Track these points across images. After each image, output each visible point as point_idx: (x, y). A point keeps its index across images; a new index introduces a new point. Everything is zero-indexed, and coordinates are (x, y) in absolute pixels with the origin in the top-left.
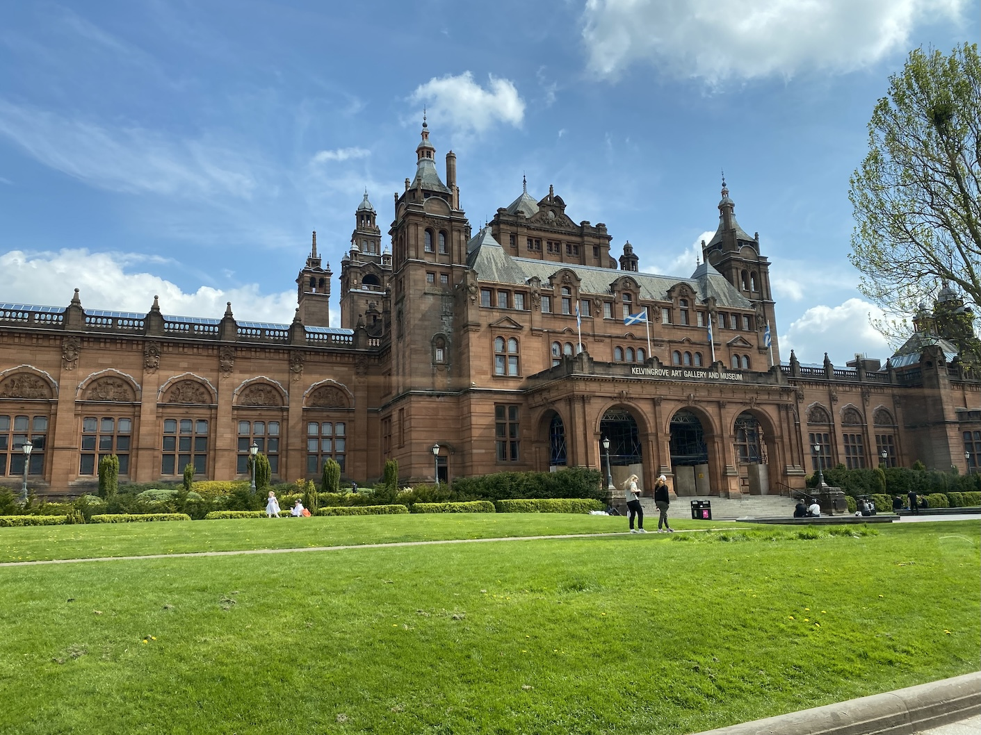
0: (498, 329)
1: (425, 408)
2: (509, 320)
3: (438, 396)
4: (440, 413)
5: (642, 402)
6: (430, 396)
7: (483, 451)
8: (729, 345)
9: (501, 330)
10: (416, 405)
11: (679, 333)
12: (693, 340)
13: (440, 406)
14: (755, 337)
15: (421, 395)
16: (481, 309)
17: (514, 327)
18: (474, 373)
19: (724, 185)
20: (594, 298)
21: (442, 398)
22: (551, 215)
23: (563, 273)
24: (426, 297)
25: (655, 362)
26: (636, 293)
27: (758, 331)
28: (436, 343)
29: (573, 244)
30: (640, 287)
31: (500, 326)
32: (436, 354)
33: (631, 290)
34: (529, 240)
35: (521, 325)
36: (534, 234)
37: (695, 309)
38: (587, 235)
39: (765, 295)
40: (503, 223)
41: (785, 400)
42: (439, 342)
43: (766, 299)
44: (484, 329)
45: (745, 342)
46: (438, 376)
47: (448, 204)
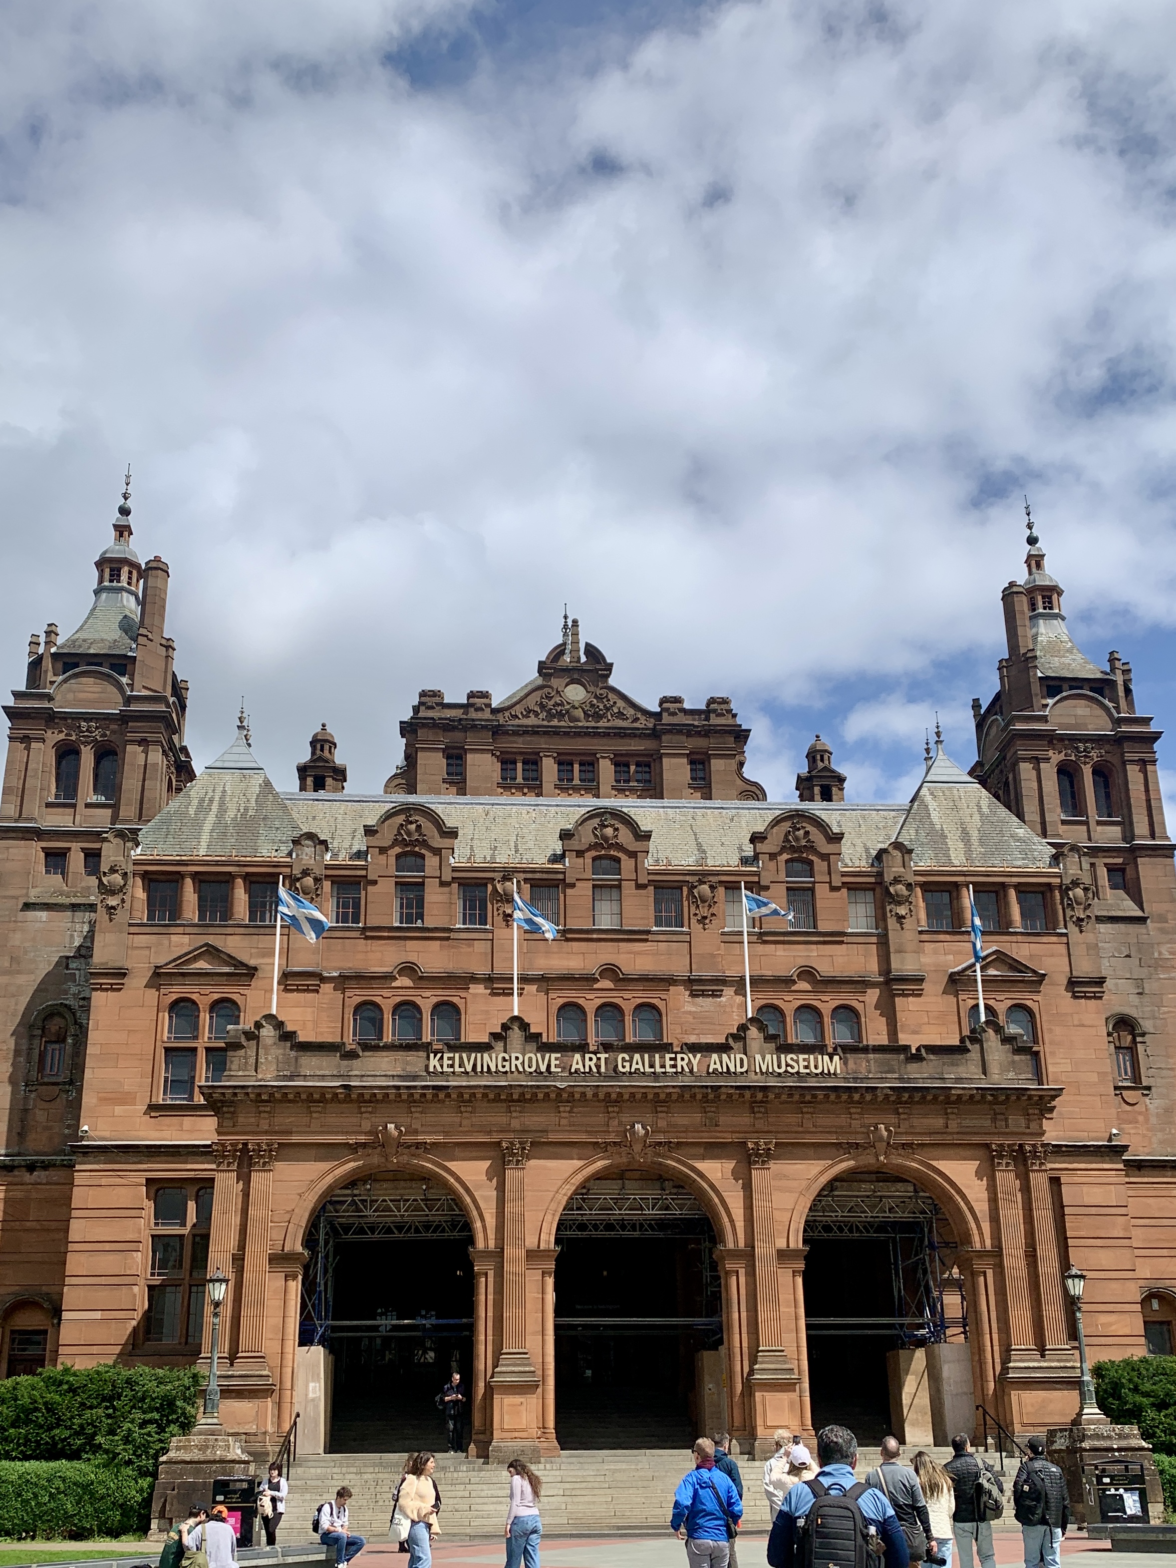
0: (179, 980)
2: (212, 952)
3: (31, 1168)
5: (460, 1154)
7: (96, 1315)
8: (956, 978)
9: (190, 980)
11: (780, 951)
12: (825, 969)
13: (34, 1195)
14: (1063, 949)
16: (133, 930)
17: (226, 970)
18: (94, 1101)
19: (1032, 541)
20: (498, 876)
21: (43, 1173)
22: (575, 693)
23: (400, 819)
24: (31, 914)
25: (516, 1034)
26: (633, 855)
27: (1073, 929)
28: (43, 1029)
29: (633, 760)
30: (647, 836)
31: (185, 969)
32: (42, 1056)
33: (620, 847)
34: (507, 762)
35: (252, 962)
36: (520, 744)
37: (837, 881)
38: (670, 732)
39: (1141, 827)
40: (424, 725)
41: (1012, 1129)
42: (54, 1025)
43: (1143, 837)
44: (137, 981)
45: (1015, 965)
46: (40, 1116)
47: (124, 680)
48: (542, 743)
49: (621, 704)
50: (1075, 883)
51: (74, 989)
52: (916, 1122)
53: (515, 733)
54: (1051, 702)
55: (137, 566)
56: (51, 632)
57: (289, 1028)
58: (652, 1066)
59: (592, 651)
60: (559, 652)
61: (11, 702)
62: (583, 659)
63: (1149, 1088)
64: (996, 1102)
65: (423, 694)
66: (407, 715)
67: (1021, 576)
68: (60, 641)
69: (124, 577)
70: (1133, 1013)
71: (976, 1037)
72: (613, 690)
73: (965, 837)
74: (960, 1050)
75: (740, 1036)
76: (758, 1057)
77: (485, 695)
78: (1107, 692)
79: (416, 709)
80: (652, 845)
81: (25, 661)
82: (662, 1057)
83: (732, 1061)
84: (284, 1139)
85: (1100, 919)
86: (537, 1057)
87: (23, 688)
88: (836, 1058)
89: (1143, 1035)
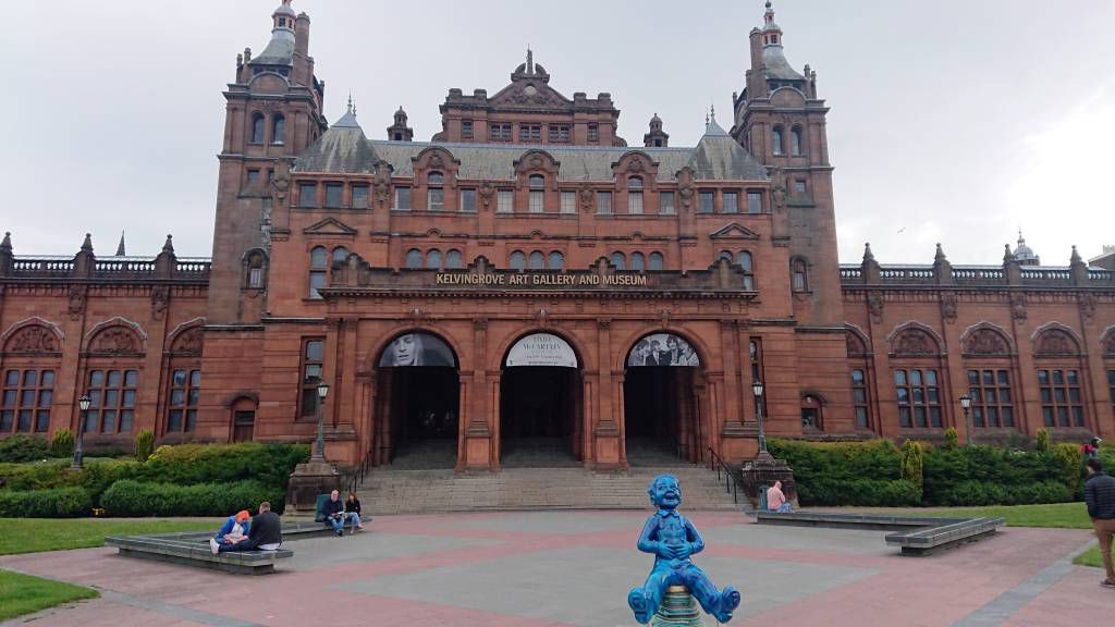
0: (316, 236)
1: (225, 348)
2: (335, 222)
4: (246, 354)
5: (452, 324)
6: (232, 331)
7: (277, 403)
8: (713, 237)
9: (322, 236)
10: (211, 345)
11: (625, 224)
12: (647, 232)
13: (247, 344)
14: (769, 222)
15: (219, 330)
16: (293, 210)
17: (342, 231)
18: (274, 297)
19: (768, 6)
20: (481, 184)
21: (250, 333)
22: (530, 91)
23: (430, 153)
24: (241, 201)
25: (481, 265)
26: (551, 174)
27: (775, 212)
28: (249, 261)
29: (559, 126)
30: (558, 164)
31: (319, 230)
32: (249, 275)
33: (544, 170)
34: (494, 126)
35: (355, 228)
36: (501, 117)
37: (655, 188)
38: (578, 111)
39: (815, 159)
40: (451, 107)
41: (732, 312)
42: (255, 259)
43: (816, 164)
44: (297, 238)
45: (744, 231)
46: (249, 305)
47: (286, 79)
48: (513, 117)
49: (554, 96)
50: (778, 188)
51: (265, 241)
52: (683, 309)
53: (499, 112)
54: (772, 92)
55: (293, 17)
56: (248, 52)
57: (365, 260)
58: (550, 280)
59: (539, 68)
60: (522, 68)
61: (227, 90)
62: (535, 72)
63: (811, 293)
64: (724, 298)
65: (451, 91)
66: (443, 102)
67: (761, 25)
68: (252, 58)
69: (287, 23)
70: (805, 254)
71: (717, 265)
72: (550, 89)
73: (723, 164)
74: (708, 272)
75: (596, 266)
76: (604, 277)
77: (484, 92)
78: (802, 87)
79: (448, 99)
80: (561, 170)
81: (235, 68)
82: (556, 277)
83: (591, 279)
84: (362, 316)
85: (789, 206)
86: (492, 276)
87: (234, 82)
88: (644, 278)
89: (810, 266)
